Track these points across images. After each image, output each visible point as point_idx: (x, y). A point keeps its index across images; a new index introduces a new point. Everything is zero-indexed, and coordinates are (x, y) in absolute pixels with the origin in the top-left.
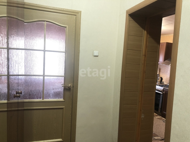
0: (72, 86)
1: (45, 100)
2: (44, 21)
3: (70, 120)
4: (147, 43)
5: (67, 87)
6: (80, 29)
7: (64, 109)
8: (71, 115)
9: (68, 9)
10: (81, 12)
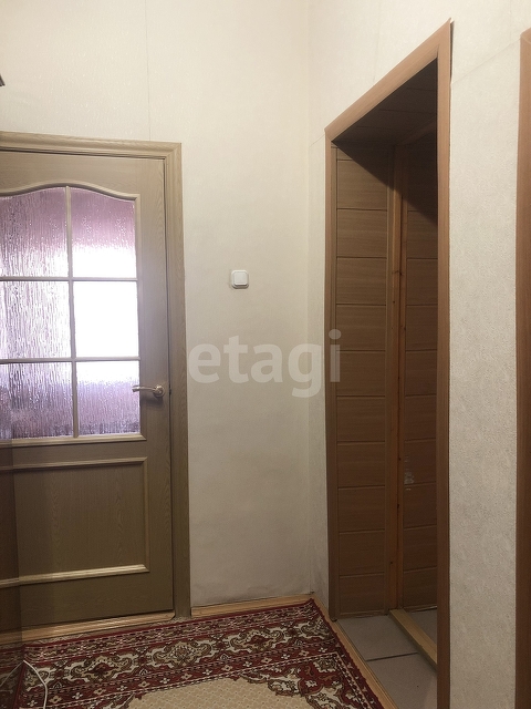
0: (166, 390)
1: (83, 438)
2: (64, 185)
3: (169, 499)
4: (405, 232)
5: (151, 395)
6: (181, 201)
7: (146, 463)
8: (168, 486)
9: (136, 142)
10: (180, 145)
